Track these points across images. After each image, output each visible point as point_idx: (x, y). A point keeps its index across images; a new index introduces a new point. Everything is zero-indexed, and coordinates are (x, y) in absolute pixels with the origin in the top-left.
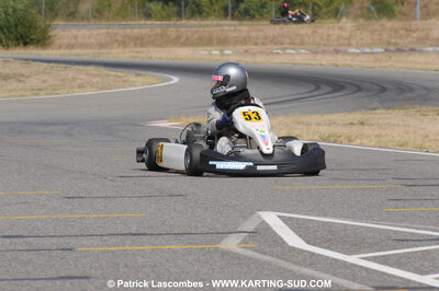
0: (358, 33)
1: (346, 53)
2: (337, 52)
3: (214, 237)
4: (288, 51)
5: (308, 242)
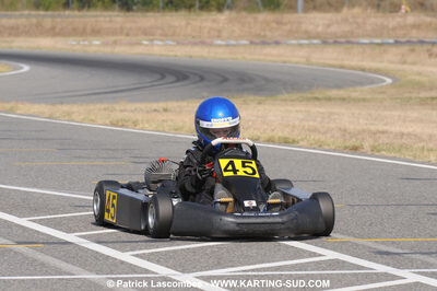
0: (230, 25)
2: (202, 43)
4: (156, 42)
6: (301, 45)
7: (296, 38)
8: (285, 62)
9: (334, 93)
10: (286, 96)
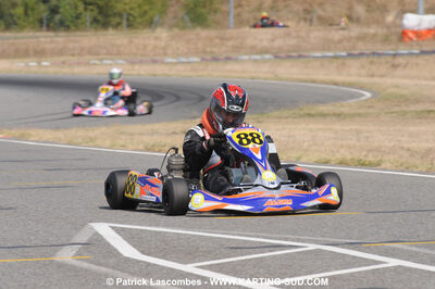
0: (173, 42)
1: (162, 62)
2: (155, 62)
3: (49, 249)
4: (105, 61)
5: (143, 253)
6: (256, 60)
7: (246, 54)
8: (253, 78)
9: (322, 108)
10: (276, 113)
